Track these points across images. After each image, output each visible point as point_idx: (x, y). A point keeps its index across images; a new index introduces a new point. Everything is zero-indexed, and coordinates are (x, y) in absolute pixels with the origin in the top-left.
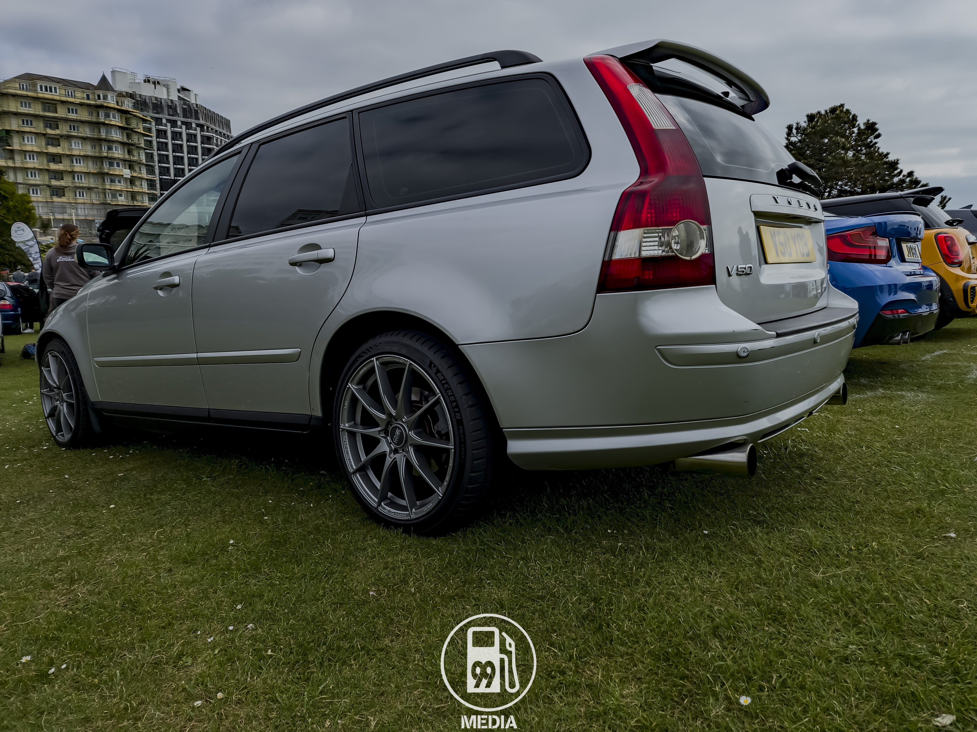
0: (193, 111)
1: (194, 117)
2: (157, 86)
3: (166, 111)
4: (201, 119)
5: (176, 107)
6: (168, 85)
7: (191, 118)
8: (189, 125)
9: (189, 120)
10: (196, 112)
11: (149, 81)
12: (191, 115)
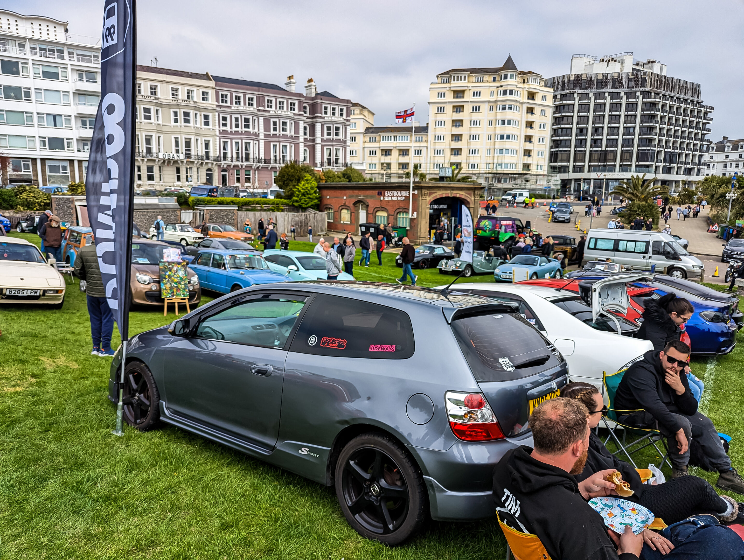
0: (640, 80)
1: (640, 85)
2: (611, 63)
3: (610, 85)
4: (648, 86)
5: (622, 78)
6: (622, 60)
7: (636, 87)
8: (633, 94)
9: (634, 90)
10: (644, 80)
11: (603, 60)
12: (638, 84)
